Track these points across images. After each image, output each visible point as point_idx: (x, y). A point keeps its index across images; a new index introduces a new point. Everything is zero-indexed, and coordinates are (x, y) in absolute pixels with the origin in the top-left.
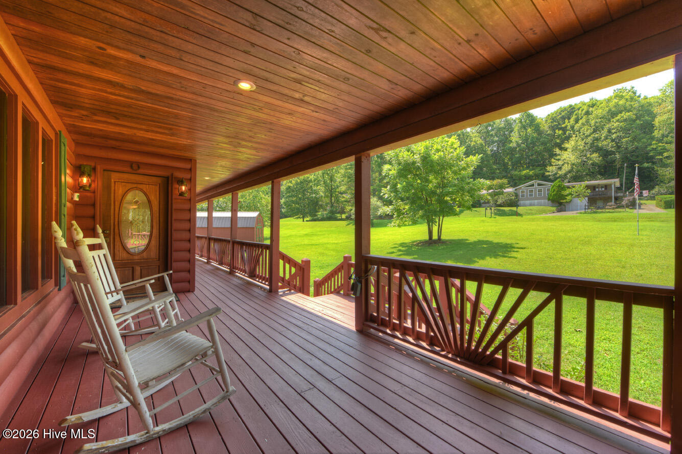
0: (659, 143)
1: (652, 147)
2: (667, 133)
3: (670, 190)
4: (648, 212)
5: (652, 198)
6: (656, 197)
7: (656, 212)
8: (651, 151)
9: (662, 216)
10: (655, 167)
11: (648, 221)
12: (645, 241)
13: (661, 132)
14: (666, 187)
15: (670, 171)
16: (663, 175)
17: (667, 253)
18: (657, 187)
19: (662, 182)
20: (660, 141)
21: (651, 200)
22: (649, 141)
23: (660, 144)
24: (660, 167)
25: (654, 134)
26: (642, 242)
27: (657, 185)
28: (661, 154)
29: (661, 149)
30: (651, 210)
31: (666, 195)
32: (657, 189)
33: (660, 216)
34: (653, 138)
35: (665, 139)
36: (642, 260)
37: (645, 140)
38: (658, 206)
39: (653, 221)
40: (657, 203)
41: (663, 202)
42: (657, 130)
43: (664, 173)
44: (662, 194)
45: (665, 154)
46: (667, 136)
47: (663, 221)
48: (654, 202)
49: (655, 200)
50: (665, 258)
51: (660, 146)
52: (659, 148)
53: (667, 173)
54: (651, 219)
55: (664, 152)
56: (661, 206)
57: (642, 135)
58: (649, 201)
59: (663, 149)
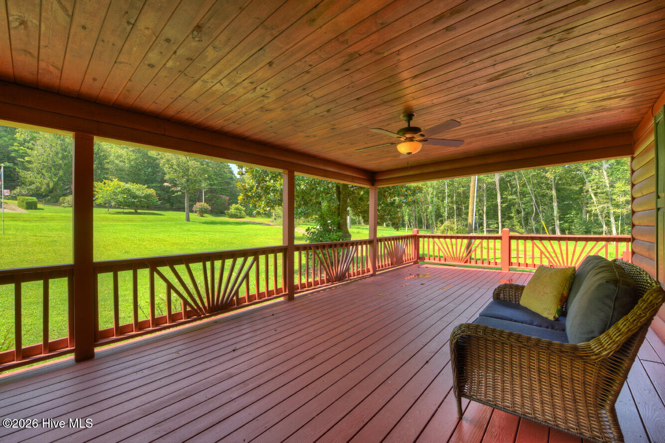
0: (21, 146)
1: (14, 148)
2: (28, 139)
3: (31, 192)
4: (10, 211)
5: (14, 198)
6: (18, 197)
7: (19, 212)
8: (12, 151)
9: (25, 216)
10: (17, 168)
11: (11, 220)
12: (12, 240)
13: (22, 136)
14: (28, 189)
15: (31, 175)
16: (24, 178)
17: (34, 250)
18: (18, 187)
19: (23, 183)
20: (22, 144)
21: (12, 199)
22: (11, 141)
23: (22, 148)
24: (22, 169)
25: (15, 136)
26: (9, 241)
27: (18, 185)
28: (23, 157)
29: (23, 153)
30: (13, 210)
31: (27, 196)
32: (18, 190)
33: (23, 216)
34: (15, 140)
35: (27, 144)
36: (12, 258)
37: (6, 139)
38: (20, 206)
39: (16, 221)
40: (18, 203)
41: (25, 203)
42: (19, 134)
43: (25, 176)
44: (23, 195)
45: (27, 158)
46: (29, 142)
47: (26, 221)
48: (16, 202)
49: (16, 200)
50: (33, 253)
51: (22, 149)
52: (21, 151)
53: (28, 176)
54: (14, 218)
55: (26, 156)
56: (23, 206)
57: (3, 133)
58: (10, 200)
59: (25, 153)
